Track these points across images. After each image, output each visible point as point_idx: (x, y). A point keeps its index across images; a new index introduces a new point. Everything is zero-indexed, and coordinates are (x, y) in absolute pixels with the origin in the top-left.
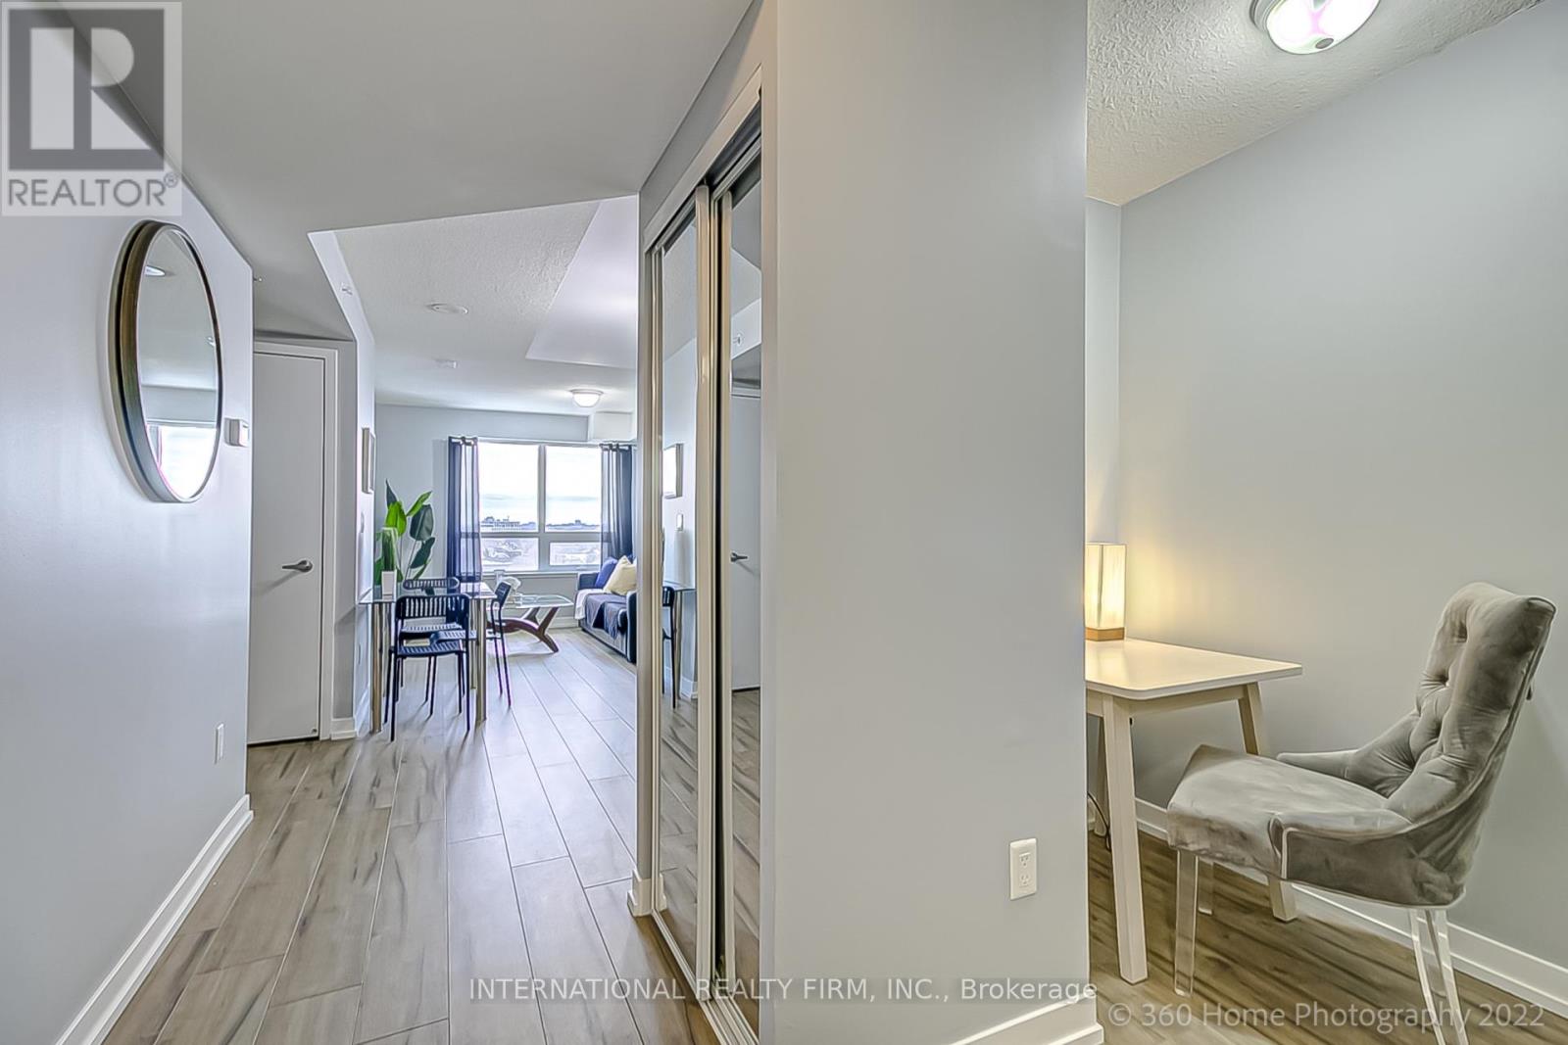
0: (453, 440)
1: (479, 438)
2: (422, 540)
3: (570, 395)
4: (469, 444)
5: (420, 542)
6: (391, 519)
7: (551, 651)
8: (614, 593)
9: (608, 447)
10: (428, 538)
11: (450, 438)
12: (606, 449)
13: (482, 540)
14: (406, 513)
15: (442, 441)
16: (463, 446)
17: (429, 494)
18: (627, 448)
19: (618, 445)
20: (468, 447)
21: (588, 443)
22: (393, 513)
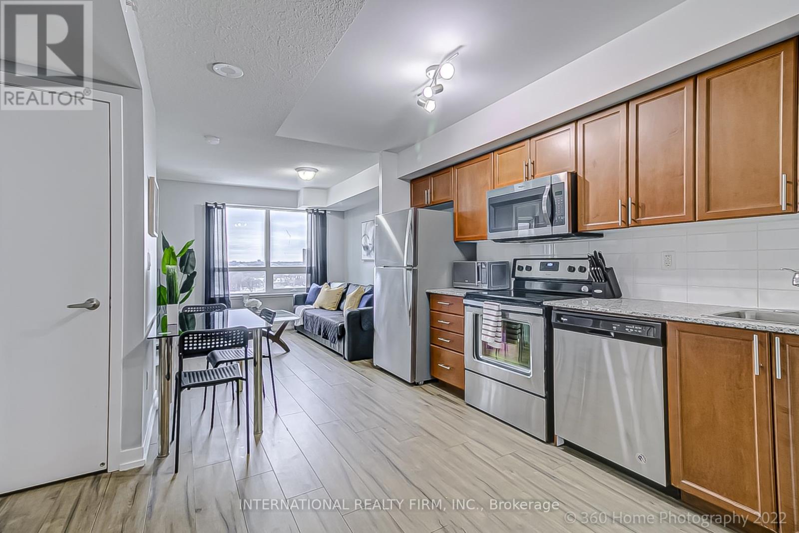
0: (208, 205)
1: (226, 204)
2: (187, 273)
3: (295, 172)
4: (219, 208)
5: (186, 275)
6: (166, 260)
7: (285, 352)
8: (321, 308)
9: (311, 211)
10: (191, 272)
11: (207, 203)
12: (310, 213)
13: (229, 273)
14: (176, 255)
15: (201, 206)
16: (216, 209)
17: (193, 241)
18: (323, 212)
19: (317, 210)
20: (218, 210)
21: (298, 209)
22: (167, 255)
